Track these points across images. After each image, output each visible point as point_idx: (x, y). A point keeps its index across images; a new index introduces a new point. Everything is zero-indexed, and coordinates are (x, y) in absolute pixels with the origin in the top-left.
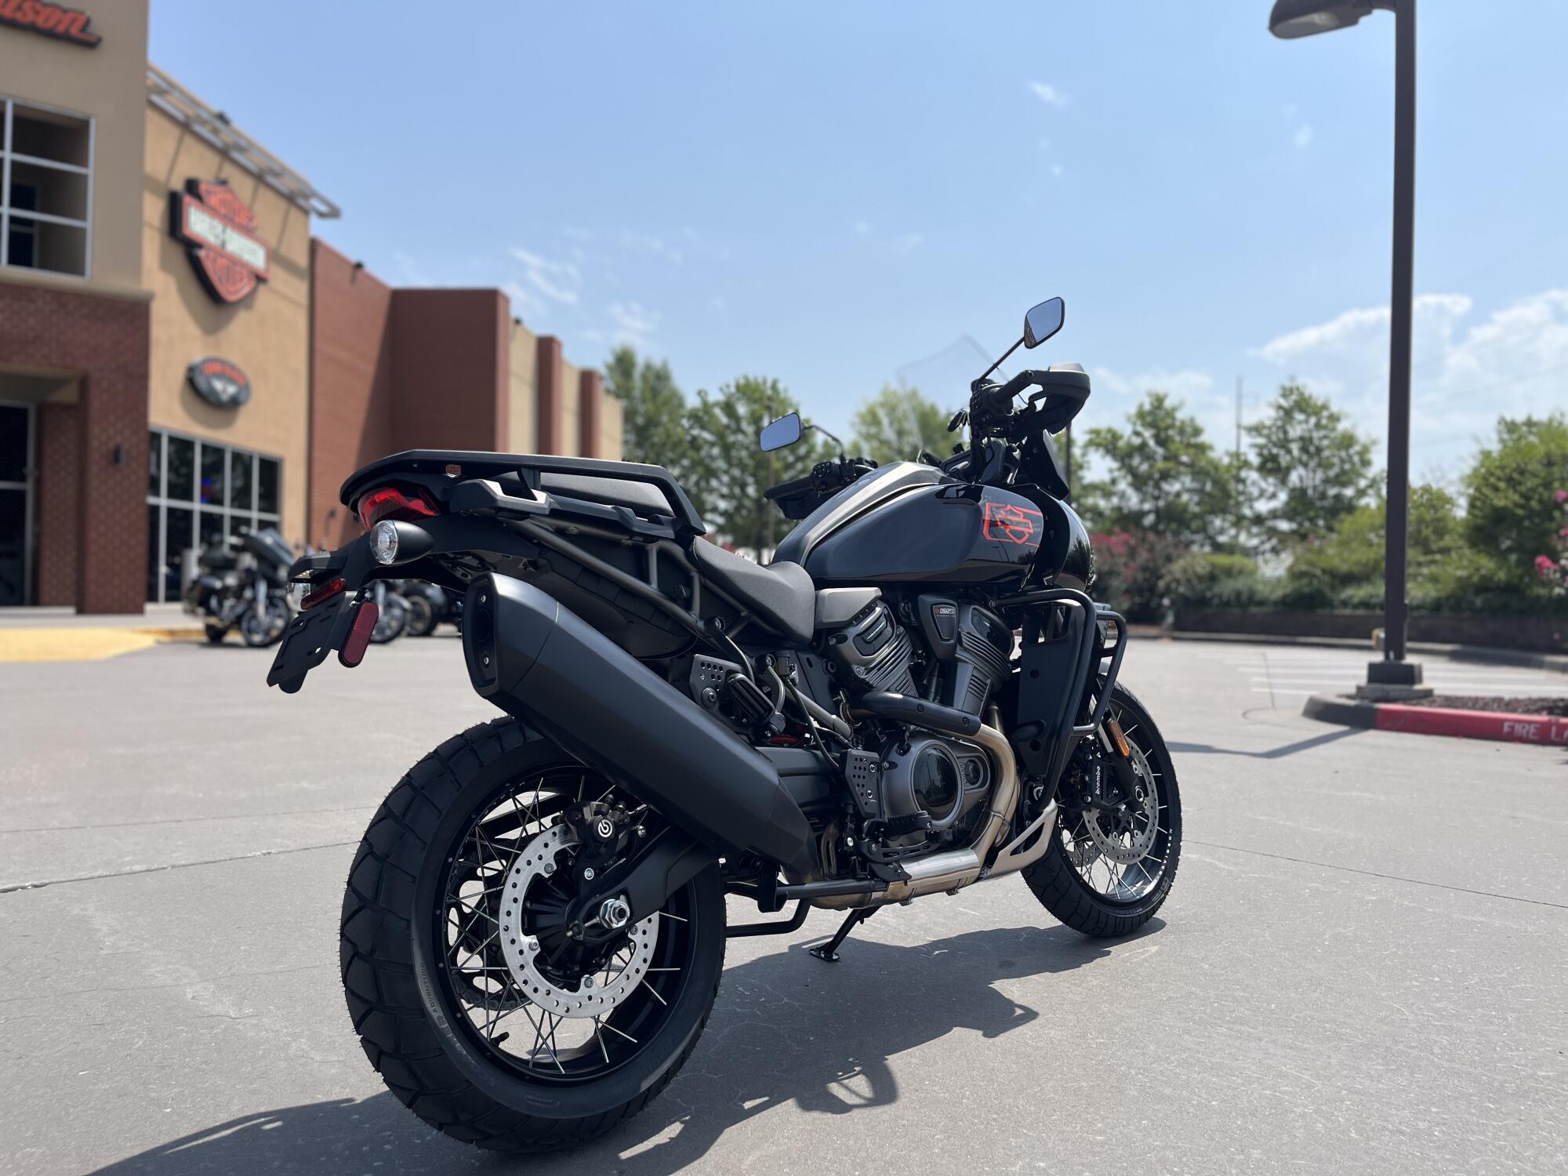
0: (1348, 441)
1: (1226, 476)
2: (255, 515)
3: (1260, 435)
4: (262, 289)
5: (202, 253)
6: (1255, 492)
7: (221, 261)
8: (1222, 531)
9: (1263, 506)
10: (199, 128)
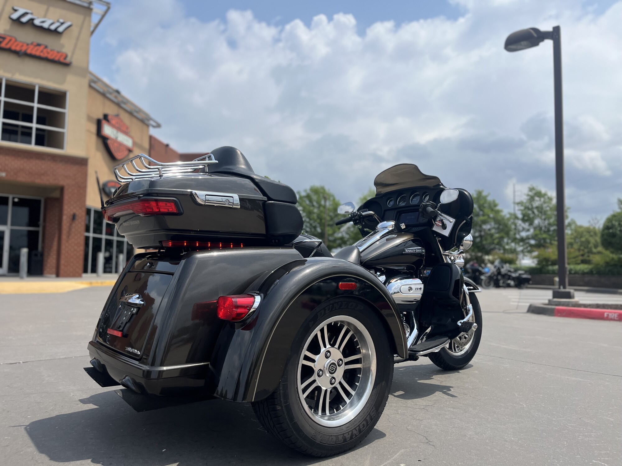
1: (510, 223)
3: (522, 206)
4: (131, 154)
5: (109, 142)
6: (521, 228)
7: (116, 144)
9: (524, 234)
10: (108, 95)
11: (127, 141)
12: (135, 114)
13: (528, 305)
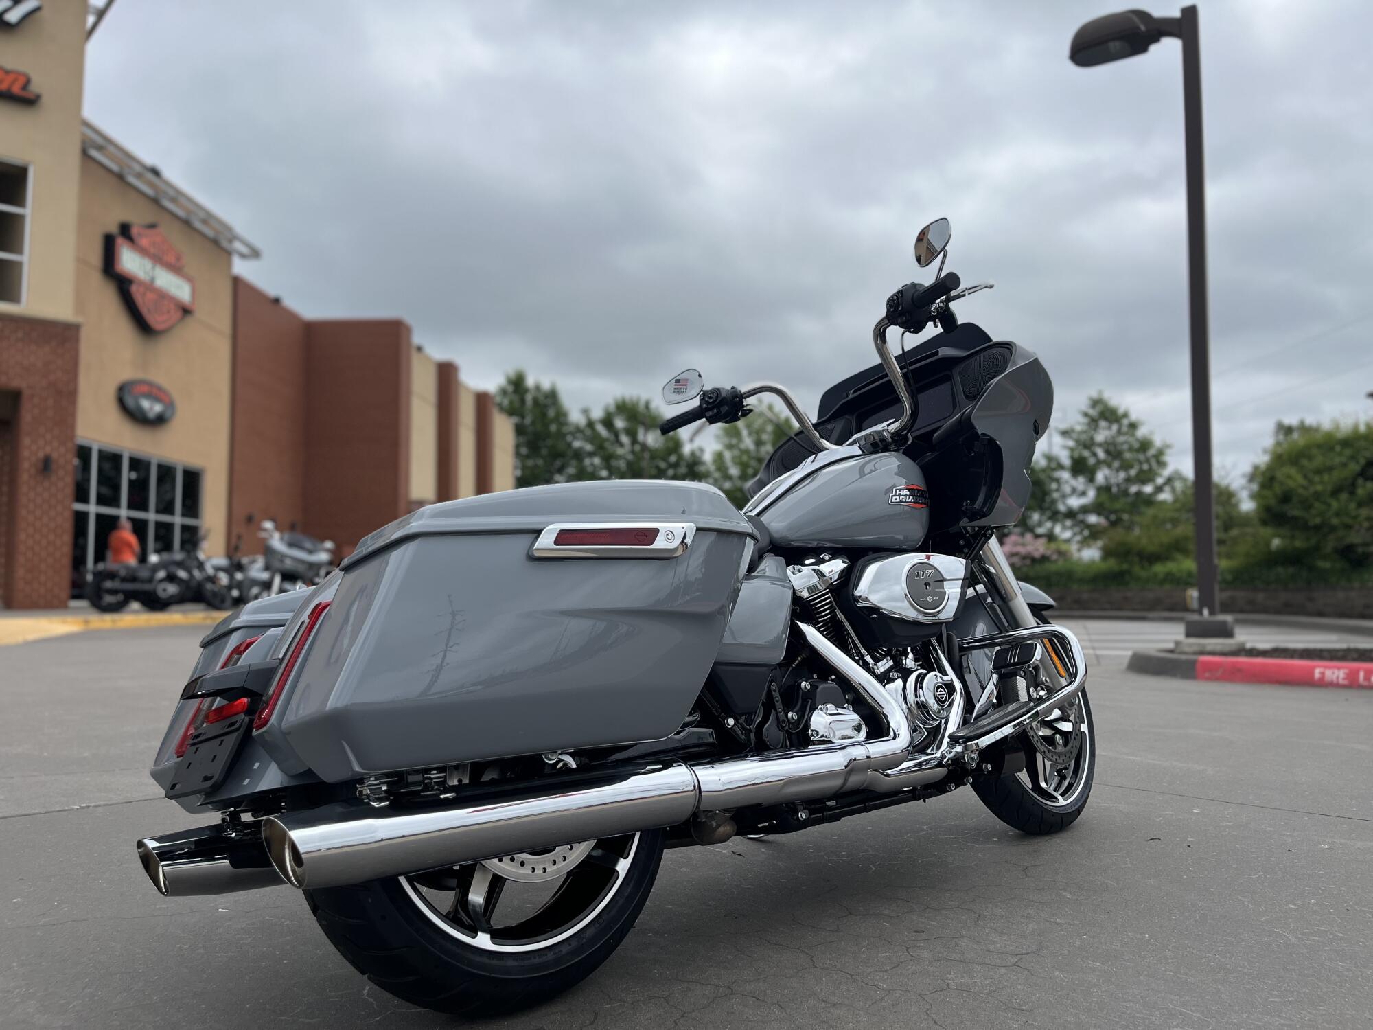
0: (1145, 445)
1: (1042, 476)
2: (178, 520)
3: (1071, 438)
4: (189, 320)
5: (134, 289)
6: (1067, 489)
7: (150, 295)
8: (1040, 524)
9: (1075, 502)
10: (131, 179)
11: (181, 290)
12: (198, 225)
13: (1129, 653)
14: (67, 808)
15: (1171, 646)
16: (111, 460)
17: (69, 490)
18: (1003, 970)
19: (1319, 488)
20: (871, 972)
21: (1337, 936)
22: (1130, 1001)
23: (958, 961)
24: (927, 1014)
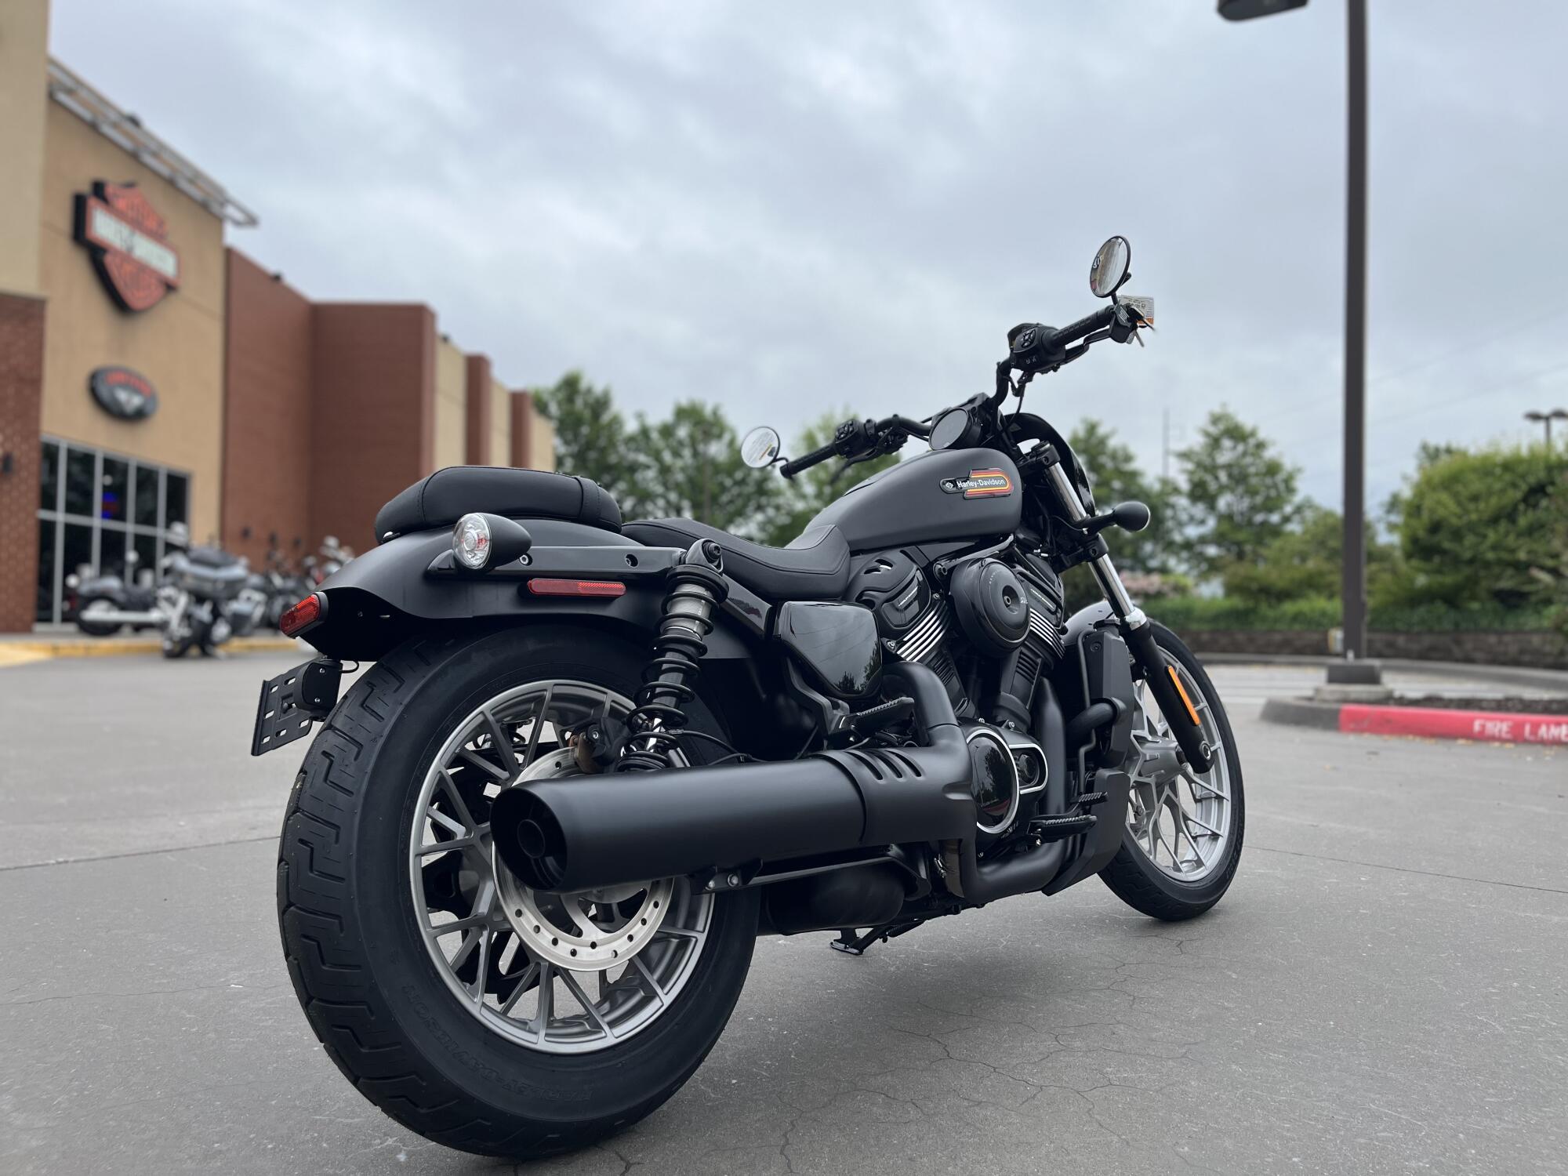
0: (1273, 469)
1: (1157, 501)
2: (160, 533)
3: (1190, 460)
4: (173, 298)
5: (109, 260)
6: (1184, 517)
7: (128, 268)
10: (106, 129)
11: (161, 260)
12: (184, 185)
13: (1261, 702)
14: (40, 863)
15: (1310, 693)
16: (82, 461)
17: (33, 495)
18: (1170, 1062)
19: (1474, 517)
20: (1017, 1064)
21: (1551, 1025)
22: (1324, 1100)
23: (1117, 1052)
24: (1089, 1114)
